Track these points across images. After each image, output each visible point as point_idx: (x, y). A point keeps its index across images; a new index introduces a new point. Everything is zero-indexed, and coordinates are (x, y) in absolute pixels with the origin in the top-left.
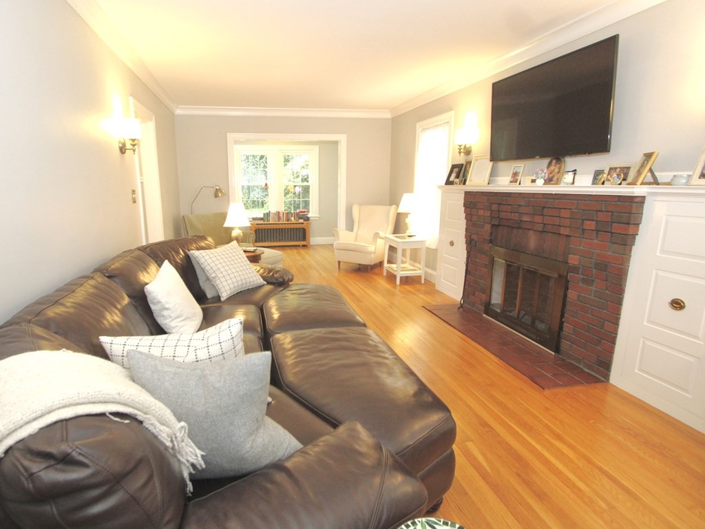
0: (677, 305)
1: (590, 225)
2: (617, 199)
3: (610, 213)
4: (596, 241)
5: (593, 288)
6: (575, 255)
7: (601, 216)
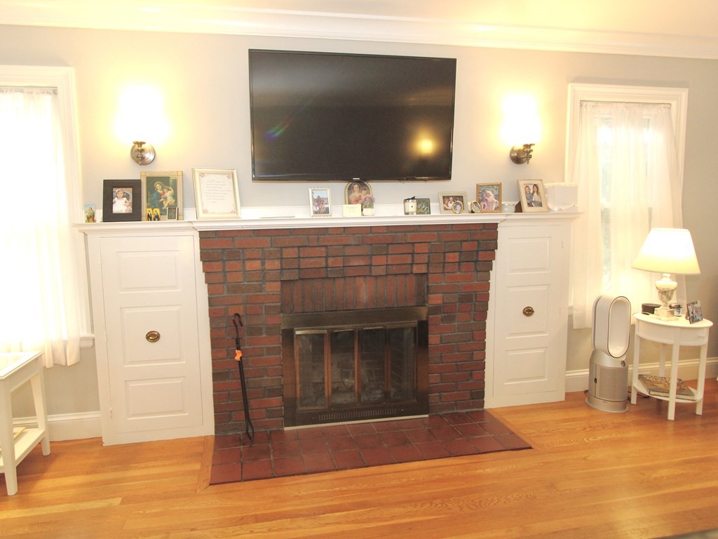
0: (528, 312)
1: (453, 257)
2: (482, 227)
3: (476, 242)
4: (459, 273)
5: (456, 324)
6: (436, 293)
7: (466, 246)
